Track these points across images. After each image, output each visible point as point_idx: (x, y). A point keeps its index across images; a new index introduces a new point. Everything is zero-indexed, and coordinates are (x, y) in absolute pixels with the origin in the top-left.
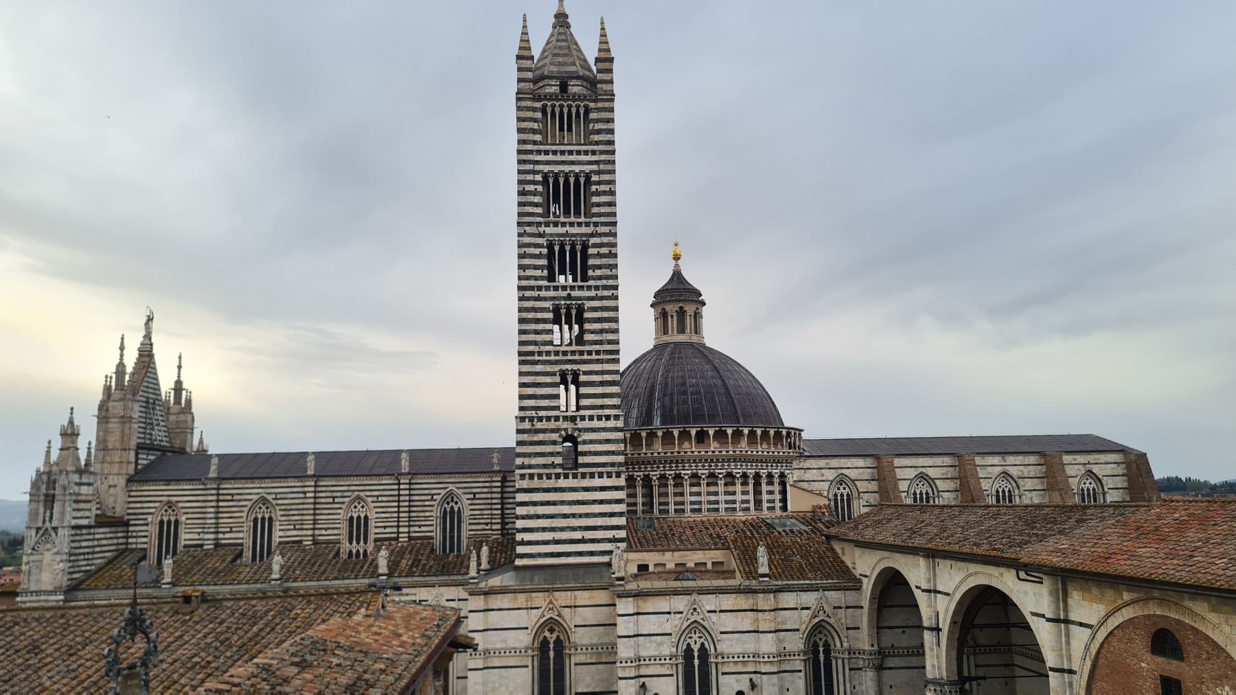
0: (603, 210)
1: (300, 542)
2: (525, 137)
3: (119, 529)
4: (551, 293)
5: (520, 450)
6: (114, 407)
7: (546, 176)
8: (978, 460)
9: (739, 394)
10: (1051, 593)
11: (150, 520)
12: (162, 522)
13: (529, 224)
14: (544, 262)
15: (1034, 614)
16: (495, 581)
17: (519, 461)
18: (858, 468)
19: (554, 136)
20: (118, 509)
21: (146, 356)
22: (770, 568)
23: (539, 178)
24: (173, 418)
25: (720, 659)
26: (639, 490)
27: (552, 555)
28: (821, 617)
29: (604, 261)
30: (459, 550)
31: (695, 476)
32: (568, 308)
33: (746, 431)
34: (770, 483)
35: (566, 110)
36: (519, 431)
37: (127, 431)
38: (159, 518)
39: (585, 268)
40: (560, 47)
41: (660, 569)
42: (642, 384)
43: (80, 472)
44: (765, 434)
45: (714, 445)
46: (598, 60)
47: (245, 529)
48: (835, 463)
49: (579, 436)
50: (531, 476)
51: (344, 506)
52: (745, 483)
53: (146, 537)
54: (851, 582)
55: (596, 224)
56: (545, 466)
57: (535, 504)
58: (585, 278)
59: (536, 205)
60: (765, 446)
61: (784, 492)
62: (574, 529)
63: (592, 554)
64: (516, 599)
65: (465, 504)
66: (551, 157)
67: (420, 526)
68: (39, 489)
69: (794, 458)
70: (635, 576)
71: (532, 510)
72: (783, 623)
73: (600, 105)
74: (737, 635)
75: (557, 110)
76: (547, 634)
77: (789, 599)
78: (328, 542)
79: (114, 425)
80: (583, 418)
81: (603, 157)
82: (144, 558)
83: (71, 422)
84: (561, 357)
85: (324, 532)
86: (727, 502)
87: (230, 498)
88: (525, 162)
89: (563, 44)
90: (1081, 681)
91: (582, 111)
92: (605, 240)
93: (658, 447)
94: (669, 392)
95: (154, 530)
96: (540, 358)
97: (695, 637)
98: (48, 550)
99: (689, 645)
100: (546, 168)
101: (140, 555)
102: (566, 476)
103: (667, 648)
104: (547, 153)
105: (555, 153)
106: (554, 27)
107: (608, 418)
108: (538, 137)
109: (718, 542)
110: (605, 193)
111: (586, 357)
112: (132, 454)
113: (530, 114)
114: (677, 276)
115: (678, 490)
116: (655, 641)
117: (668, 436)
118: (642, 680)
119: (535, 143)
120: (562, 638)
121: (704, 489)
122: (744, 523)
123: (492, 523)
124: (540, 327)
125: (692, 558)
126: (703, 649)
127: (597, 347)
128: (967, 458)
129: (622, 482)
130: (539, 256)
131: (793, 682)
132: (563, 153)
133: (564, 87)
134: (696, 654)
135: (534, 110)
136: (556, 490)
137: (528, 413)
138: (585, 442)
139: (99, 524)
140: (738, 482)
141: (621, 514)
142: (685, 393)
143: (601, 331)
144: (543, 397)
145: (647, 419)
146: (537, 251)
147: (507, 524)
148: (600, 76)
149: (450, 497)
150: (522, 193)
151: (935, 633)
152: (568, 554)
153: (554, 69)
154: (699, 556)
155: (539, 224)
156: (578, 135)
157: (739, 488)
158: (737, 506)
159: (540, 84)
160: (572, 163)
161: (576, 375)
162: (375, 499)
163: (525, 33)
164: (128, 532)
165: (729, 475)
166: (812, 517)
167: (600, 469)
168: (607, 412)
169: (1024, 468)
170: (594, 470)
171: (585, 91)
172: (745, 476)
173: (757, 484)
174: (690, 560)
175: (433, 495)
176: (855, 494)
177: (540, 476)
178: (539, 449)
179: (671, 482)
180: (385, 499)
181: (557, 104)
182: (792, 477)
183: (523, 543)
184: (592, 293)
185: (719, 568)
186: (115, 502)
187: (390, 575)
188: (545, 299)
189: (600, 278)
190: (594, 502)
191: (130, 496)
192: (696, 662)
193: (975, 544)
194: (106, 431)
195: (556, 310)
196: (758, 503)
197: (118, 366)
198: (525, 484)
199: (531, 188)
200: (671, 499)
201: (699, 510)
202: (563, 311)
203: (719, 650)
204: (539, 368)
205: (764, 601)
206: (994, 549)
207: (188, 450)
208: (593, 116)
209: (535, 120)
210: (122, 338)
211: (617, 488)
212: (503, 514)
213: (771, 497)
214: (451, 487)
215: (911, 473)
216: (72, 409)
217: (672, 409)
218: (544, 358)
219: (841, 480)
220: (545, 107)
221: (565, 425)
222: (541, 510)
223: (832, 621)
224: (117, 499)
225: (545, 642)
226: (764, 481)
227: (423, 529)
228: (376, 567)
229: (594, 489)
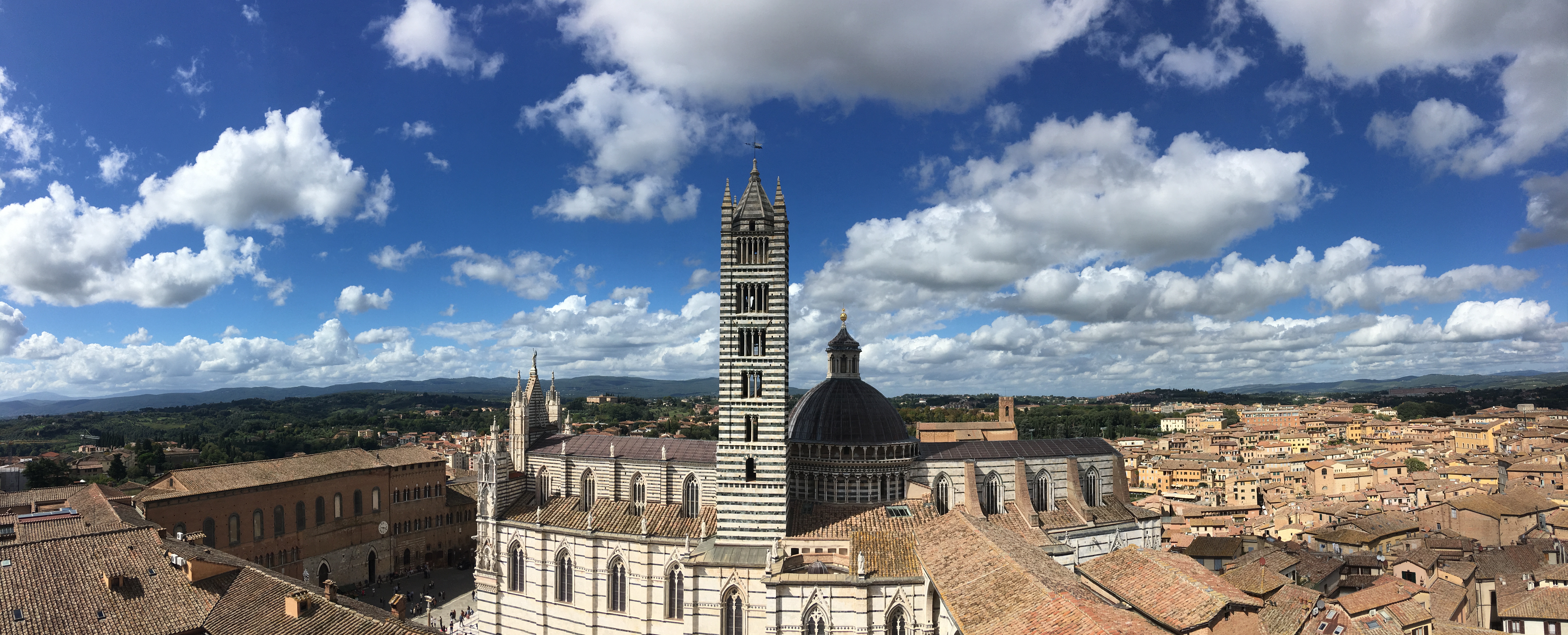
0: (776, 308)
2: (726, 260)
4: (741, 364)
5: (719, 466)
7: (738, 285)
8: (1028, 462)
13: (727, 318)
14: (737, 343)
18: (952, 468)
19: (744, 259)
23: (734, 287)
25: (832, 629)
27: (738, 537)
29: (776, 342)
31: (841, 477)
32: (752, 374)
34: (894, 480)
35: (753, 242)
39: (765, 347)
40: (752, 197)
41: (806, 553)
44: (890, 448)
45: (854, 458)
48: (940, 465)
49: (756, 459)
52: (875, 481)
54: (918, 579)
55: (771, 318)
56: (734, 478)
57: (728, 503)
58: (764, 354)
59: (732, 305)
61: (903, 486)
62: (752, 521)
63: (763, 537)
65: (699, 482)
66: (742, 273)
69: (911, 463)
71: (727, 507)
73: (775, 238)
74: (844, 614)
75: (747, 242)
76: (731, 595)
78: (624, 500)
80: (759, 448)
81: (777, 273)
84: (746, 406)
85: (621, 493)
88: (726, 277)
89: (754, 194)
91: (764, 242)
92: (777, 328)
97: (817, 613)
99: (812, 618)
100: (739, 281)
102: (748, 486)
103: (797, 620)
104: (739, 270)
105: (745, 270)
107: (775, 448)
108: (735, 260)
110: (780, 297)
111: (762, 407)
113: (730, 245)
114: (844, 332)
116: (789, 616)
117: (824, 448)
119: (732, 264)
120: (741, 598)
121: (846, 484)
122: (872, 511)
124: (733, 386)
125: (827, 546)
126: (821, 622)
127: (770, 400)
128: (1021, 460)
129: (784, 491)
130: (734, 339)
132: (750, 270)
133: (752, 226)
134: (816, 625)
135: (733, 242)
136: (741, 494)
137: (725, 443)
138: (760, 464)
140: (870, 482)
142: (839, 418)
143: (773, 390)
144: (734, 433)
145: (813, 435)
146: (732, 336)
148: (776, 218)
149: (691, 477)
150: (723, 298)
152: (748, 539)
153: (747, 213)
155: (734, 318)
156: (762, 257)
157: (870, 485)
158: (870, 496)
159: (738, 224)
160: (756, 277)
161: (756, 418)
165: (864, 476)
166: (919, 505)
167: (770, 483)
168: (775, 444)
170: (766, 482)
171: (766, 228)
172: (875, 477)
173: (884, 482)
175: (681, 475)
176: (951, 485)
177: (732, 485)
178: (731, 467)
179: (826, 479)
180: (653, 475)
181: (748, 238)
182: (907, 477)
183: (720, 529)
184: (768, 364)
188: (737, 367)
189: (773, 354)
190: (765, 503)
192: (816, 630)
195: (744, 375)
196: (884, 493)
198: (722, 489)
199: (729, 294)
201: (844, 499)
202: (749, 375)
203: (831, 623)
204: (732, 414)
208: (770, 245)
209: (733, 249)
211: (780, 495)
213: (894, 489)
214: (691, 471)
217: (829, 431)
218: (736, 407)
219: (944, 477)
220: (739, 239)
221: (748, 452)
222: (732, 507)
225: (729, 600)
226: (889, 479)
229: (766, 495)
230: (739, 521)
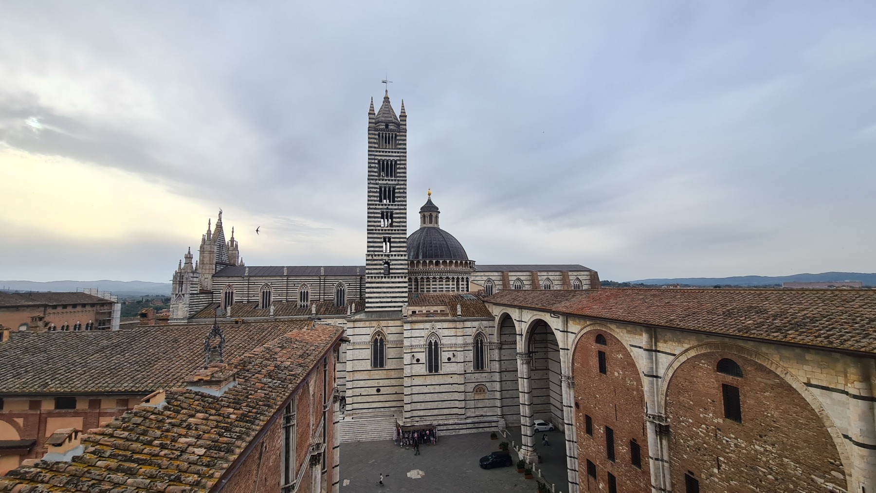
0: (401, 175)
1: (281, 301)
2: (371, 145)
3: (209, 295)
4: (381, 207)
5: (367, 267)
6: (207, 247)
7: (379, 161)
8: (539, 274)
9: (452, 247)
10: (562, 322)
11: (221, 291)
12: (226, 292)
13: (372, 179)
14: (378, 194)
15: (556, 329)
16: (357, 317)
17: (367, 271)
18: (495, 276)
19: (383, 145)
20: (209, 287)
21: (219, 226)
22: (462, 313)
23: (376, 161)
24: (230, 252)
25: (442, 346)
26: (413, 283)
27: (379, 307)
28: (480, 330)
29: (402, 195)
30: (343, 305)
31: (434, 278)
32: (387, 213)
33: (454, 261)
34: (463, 281)
35: (387, 135)
36: (367, 260)
37: (212, 257)
38: (225, 291)
39: (394, 197)
40: (386, 110)
41: (421, 313)
42: (415, 243)
43: (193, 272)
44: (461, 262)
45: (442, 267)
46: (400, 116)
47: (259, 296)
48: (487, 274)
49: (390, 262)
50: (372, 277)
51: (298, 287)
52: (453, 281)
53: (220, 297)
54: (491, 318)
55: (398, 180)
56: (377, 273)
57: (373, 288)
58: (394, 201)
59: (375, 172)
60: (461, 267)
61: (467, 285)
62: (388, 297)
63: (395, 307)
64: (365, 323)
65: (346, 287)
66: (381, 154)
67: (328, 296)
68: (176, 279)
69: (472, 272)
70: (411, 316)
71: (372, 290)
72: (466, 333)
73: (401, 134)
74: (449, 337)
75: (384, 135)
76: (377, 337)
77: (468, 324)
78: (292, 301)
79: (206, 255)
80: (392, 255)
81: (402, 154)
82: (219, 306)
83: (189, 253)
84: (384, 232)
85: (291, 297)
86: (446, 288)
87: (253, 283)
88: (371, 155)
89: (387, 109)
90: (571, 353)
91: (394, 136)
92: (402, 187)
93: (421, 267)
94: (425, 246)
95: (223, 295)
96: (376, 232)
97: (433, 338)
98: (181, 303)
99: (430, 341)
100: (380, 158)
101: (218, 305)
102: (385, 278)
103: (422, 342)
104: (380, 152)
105: (383, 152)
106: (384, 102)
107: (402, 255)
108: (376, 146)
109: (443, 303)
110: (402, 168)
111: (393, 232)
112: (214, 266)
113: (373, 136)
114: (429, 201)
115: (428, 283)
116: (418, 339)
117: (425, 262)
118: (413, 353)
119: (375, 148)
120: (383, 338)
121: (438, 283)
122: (453, 296)
123: (356, 295)
124: (376, 220)
125: (432, 309)
126: (436, 342)
127: (398, 228)
128: (535, 272)
129: (406, 280)
130: (376, 192)
131: (469, 354)
132: (386, 152)
133: (387, 126)
134: (433, 344)
135: (375, 134)
136: (381, 282)
137: (371, 253)
138: (393, 265)
139: (201, 293)
140: (451, 281)
141: (406, 292)
142: (431, 246)
143: (400, 222)
144: (377, 247)
145: (417, 256)
146: (375, 190)
147: (362, 295)
148: (401, 123)
149: (340, 285)
150: (369, 167)
151: (521, 336)
152: (386, 307)
153: (383, 119)
154: (435, 308)
155: (376, 180)
156: (392, 145)
157: (451, 283)
158: (450, 289)
159: (378, 125)
160: (390, 156)
161: (389, 238)
162: (311, 285)
163: (372, 104)
164: (213, 296)
165: (447, 278)
166: (478, 294)
167: (398, 275)
168: (401, 253)
169: (555, 277)
170: (396, 275)
171: (395, 128)
172: (453, 278)
173: (458, 281)
174: (432, 310)
175: (333, 284)
176: (494, 285)
177: (375, 277)
178: (375, 267)
179: (425, 280)
180: (315, 285)
181: (384, 133)
182: (470, 280)
183: (368, 302)
184: (397, 207)
185: (443, 313)
186: (207, 284)
187: (316, 314)
188: (378, 209)
189: (400, 201)
190: (396, 287)
191: (213, 282)
192: (433, 347)
193: (536, 304)
194: (203, 257)
195: (382, 213)
196: (458, 289)
197: (208, 231)
198: (369, 280)
199: (373, 165)
200: (425, 287)
201: (436, 291)
202: (385, 214)
203: (442, 343)
204: (375, 236)
205: (459, 325)
206: (543, 306)
207: (236, 265)
208: (398, 138)
209: (375, 139)
210: (210, 220)
211: (405, 282)
212: (360, 291)
213: (463, 286)
214: (340, 281)
215: (515, 278)
216: (189, 248)
217: (426, 253)
218: (377, 232)
219: (489, 280)
220: (379, 134)
221: (385, 258)
222: (375, 290)
223: (484, 332)
224: (208, 284)
225: (376, 339)
226: (460, 280)
227: (330, 297)
228: (311, 311)
229: (396, 282)
230: (380, 298)
